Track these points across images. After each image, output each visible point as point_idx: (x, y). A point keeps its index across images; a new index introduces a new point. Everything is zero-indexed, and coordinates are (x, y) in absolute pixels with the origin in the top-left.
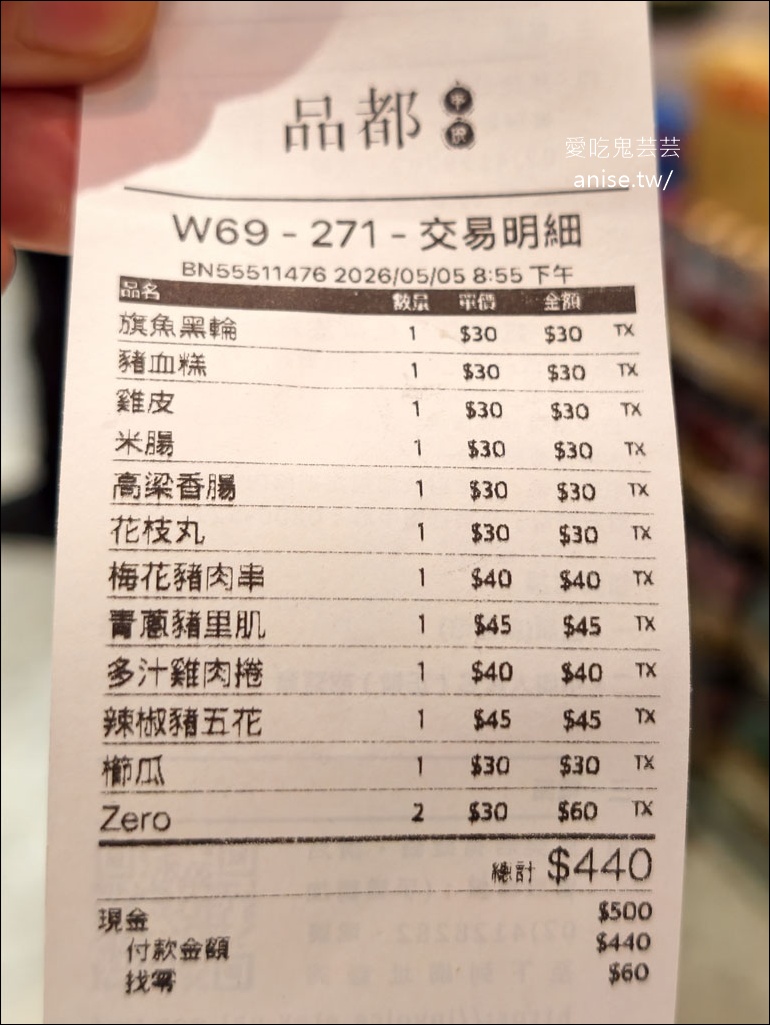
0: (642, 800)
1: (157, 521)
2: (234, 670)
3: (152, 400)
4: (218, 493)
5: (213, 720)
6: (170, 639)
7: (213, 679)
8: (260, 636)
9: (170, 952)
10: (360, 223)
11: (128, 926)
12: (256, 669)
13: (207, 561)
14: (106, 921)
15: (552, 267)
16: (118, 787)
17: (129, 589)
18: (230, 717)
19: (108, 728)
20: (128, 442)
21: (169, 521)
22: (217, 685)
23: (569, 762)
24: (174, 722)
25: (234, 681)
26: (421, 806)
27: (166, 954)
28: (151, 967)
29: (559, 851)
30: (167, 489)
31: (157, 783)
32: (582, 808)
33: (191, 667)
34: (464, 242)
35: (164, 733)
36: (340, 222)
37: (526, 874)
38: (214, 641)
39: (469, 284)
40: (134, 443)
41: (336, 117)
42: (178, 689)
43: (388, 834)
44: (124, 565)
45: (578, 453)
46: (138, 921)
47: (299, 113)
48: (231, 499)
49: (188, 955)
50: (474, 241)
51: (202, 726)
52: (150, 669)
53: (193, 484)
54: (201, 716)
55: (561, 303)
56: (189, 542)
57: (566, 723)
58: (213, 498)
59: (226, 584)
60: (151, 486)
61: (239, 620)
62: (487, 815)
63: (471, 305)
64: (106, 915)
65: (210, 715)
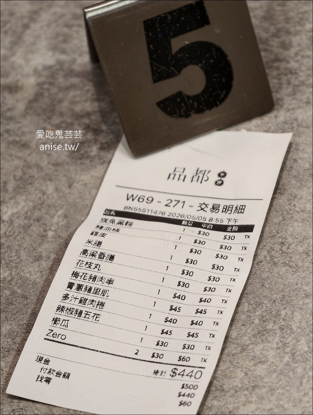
0: (204, 358)
1: (90, 263)
2: (97, 303)
3: (101, 234)
4: (109, 259)
5: (87, 314)
6: (82, 292)
7: (90, 304)
8: (107, 296)
9: (53, 373)
10: (181, 201)
11: (44, 362)
12: (103, 304)
13: (99, 275)
14: (38, 359)
15: (233, 219)
16: (55, 325)
17: (76, 278)
18: (92, 315)
19: (57, 310)
20: (90, 242)
21: (93, 263)
22: (91, 306)
23: (186, 346)
24: (76, 312)
25: (96, 306)
26: (138, 350)
27: (51, 373)
28: (46, 375)
29: (175, 369)
30: (95, 255)
31: (66, 327)
32: (186, 358)
33: (85, 300)
34: (210, 210)
35: (72, 315)
36: (175, 200)
37: (163, 374)
38: (94, 295)
39: (207, 222)
40: (91, 242)
41: (185, 173)
42: (80, 304)
43: (126, 356)
44: (77, 272)
45: (219, 269)
46: (47, 362)
47: (175, 171)
48: (112, 261)
49: (57, 375)
50: (213, 210)
51: (83, 315)
52: (74, 298)
53: (103, 255)
54: (84, 312)
55: (232, 229)
56: (96, 270)
57: (188, 335)
58: (107, 260)
59: (102, 282)
60: (91, 254)
61: (103, 291)
62: (157, 357)
63: (205, 226)
64: (39, 358)
65: (86, 313)
